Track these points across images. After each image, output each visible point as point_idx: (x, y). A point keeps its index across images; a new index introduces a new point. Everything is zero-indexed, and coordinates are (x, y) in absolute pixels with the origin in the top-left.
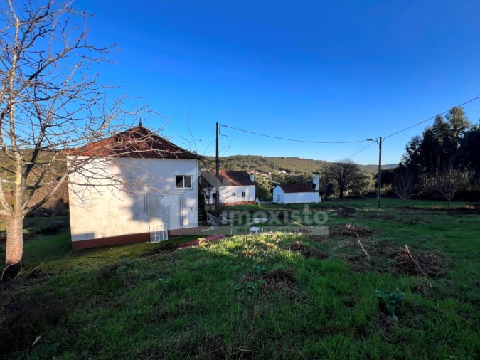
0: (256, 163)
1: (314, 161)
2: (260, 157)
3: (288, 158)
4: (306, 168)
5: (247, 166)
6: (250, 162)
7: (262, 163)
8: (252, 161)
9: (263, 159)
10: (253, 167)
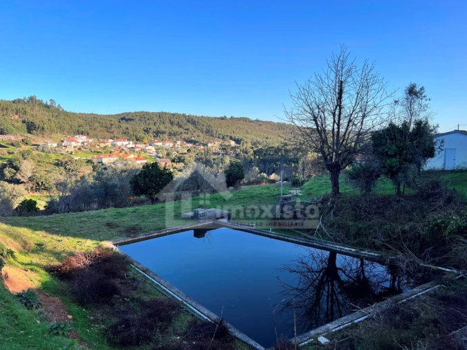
0: (180, 126)
1: (274, 124)
2: (184, 116)
3: (232, 118)
4: (266, 135)
5: (163, 133)
6: (168, 125)
7: (191, 127)
8: (172, 123)
9: (192, 121)
10: (175, 135)
